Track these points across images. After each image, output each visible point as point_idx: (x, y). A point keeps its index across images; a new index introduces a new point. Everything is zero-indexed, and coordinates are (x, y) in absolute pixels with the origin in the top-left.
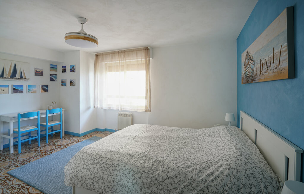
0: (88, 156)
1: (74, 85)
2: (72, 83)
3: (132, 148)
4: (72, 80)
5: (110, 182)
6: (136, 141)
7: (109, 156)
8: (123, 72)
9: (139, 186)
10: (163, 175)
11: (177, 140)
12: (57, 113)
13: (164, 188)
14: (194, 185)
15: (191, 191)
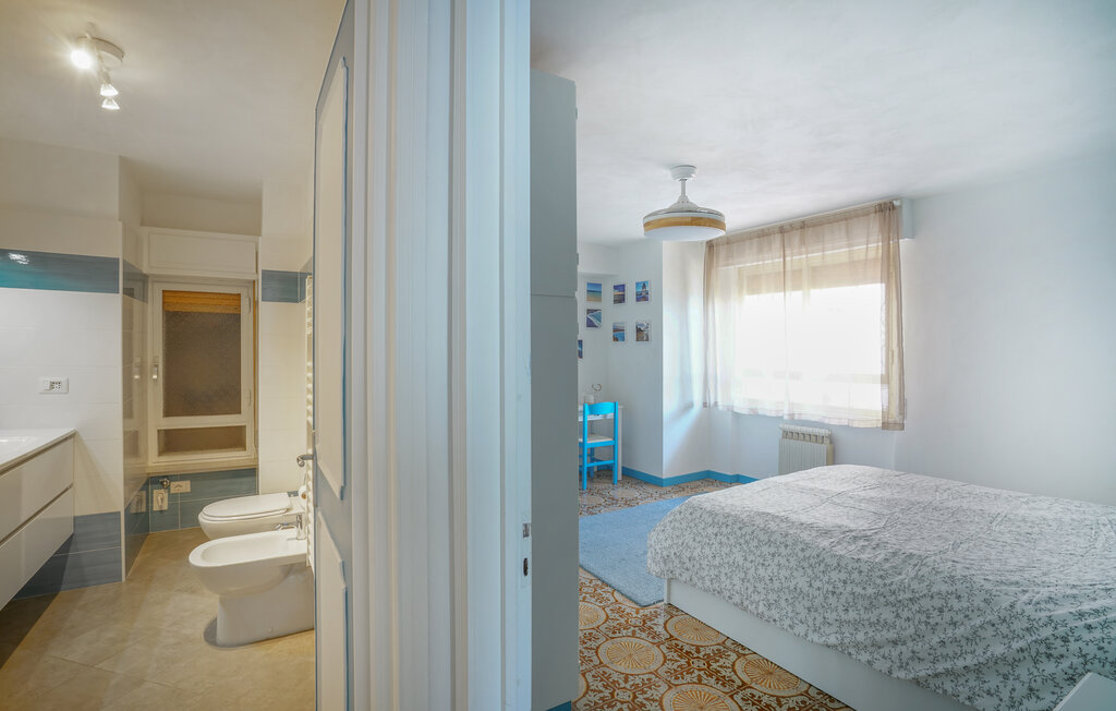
0: (705, 516)
1: (647, 340)
2: (641, 334)
3: (826, 516)
4: (642, 325)
5: (761, 580)
6: (839, 504)
7: (759, 522)
8: (798, 294)
9: (843, 600)
10: (915, 585)
11: (994, 524)
12: (605, 416)
13: (917, 618)
14: (1018, 626)
15: (1006, 641)
